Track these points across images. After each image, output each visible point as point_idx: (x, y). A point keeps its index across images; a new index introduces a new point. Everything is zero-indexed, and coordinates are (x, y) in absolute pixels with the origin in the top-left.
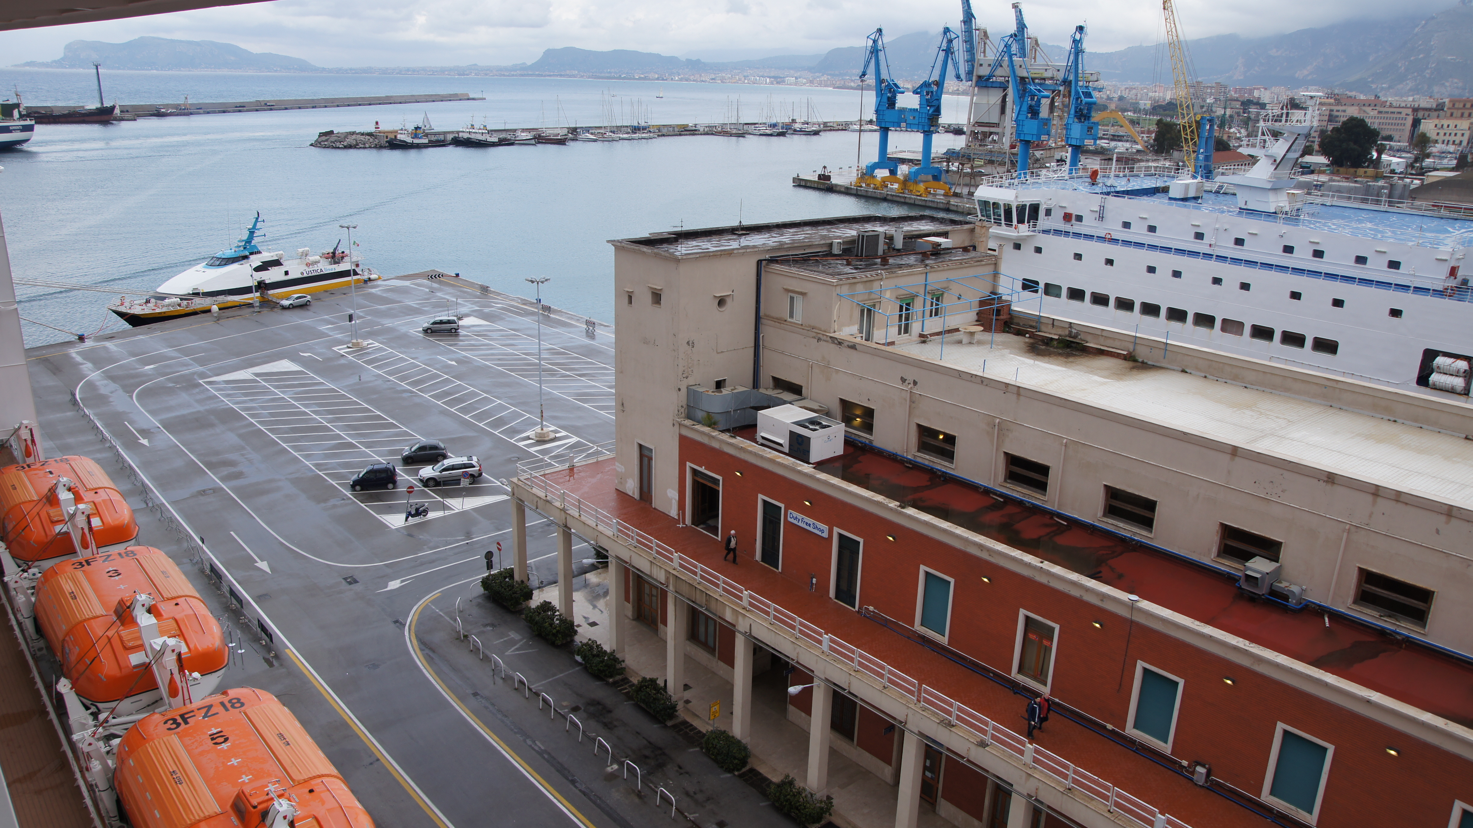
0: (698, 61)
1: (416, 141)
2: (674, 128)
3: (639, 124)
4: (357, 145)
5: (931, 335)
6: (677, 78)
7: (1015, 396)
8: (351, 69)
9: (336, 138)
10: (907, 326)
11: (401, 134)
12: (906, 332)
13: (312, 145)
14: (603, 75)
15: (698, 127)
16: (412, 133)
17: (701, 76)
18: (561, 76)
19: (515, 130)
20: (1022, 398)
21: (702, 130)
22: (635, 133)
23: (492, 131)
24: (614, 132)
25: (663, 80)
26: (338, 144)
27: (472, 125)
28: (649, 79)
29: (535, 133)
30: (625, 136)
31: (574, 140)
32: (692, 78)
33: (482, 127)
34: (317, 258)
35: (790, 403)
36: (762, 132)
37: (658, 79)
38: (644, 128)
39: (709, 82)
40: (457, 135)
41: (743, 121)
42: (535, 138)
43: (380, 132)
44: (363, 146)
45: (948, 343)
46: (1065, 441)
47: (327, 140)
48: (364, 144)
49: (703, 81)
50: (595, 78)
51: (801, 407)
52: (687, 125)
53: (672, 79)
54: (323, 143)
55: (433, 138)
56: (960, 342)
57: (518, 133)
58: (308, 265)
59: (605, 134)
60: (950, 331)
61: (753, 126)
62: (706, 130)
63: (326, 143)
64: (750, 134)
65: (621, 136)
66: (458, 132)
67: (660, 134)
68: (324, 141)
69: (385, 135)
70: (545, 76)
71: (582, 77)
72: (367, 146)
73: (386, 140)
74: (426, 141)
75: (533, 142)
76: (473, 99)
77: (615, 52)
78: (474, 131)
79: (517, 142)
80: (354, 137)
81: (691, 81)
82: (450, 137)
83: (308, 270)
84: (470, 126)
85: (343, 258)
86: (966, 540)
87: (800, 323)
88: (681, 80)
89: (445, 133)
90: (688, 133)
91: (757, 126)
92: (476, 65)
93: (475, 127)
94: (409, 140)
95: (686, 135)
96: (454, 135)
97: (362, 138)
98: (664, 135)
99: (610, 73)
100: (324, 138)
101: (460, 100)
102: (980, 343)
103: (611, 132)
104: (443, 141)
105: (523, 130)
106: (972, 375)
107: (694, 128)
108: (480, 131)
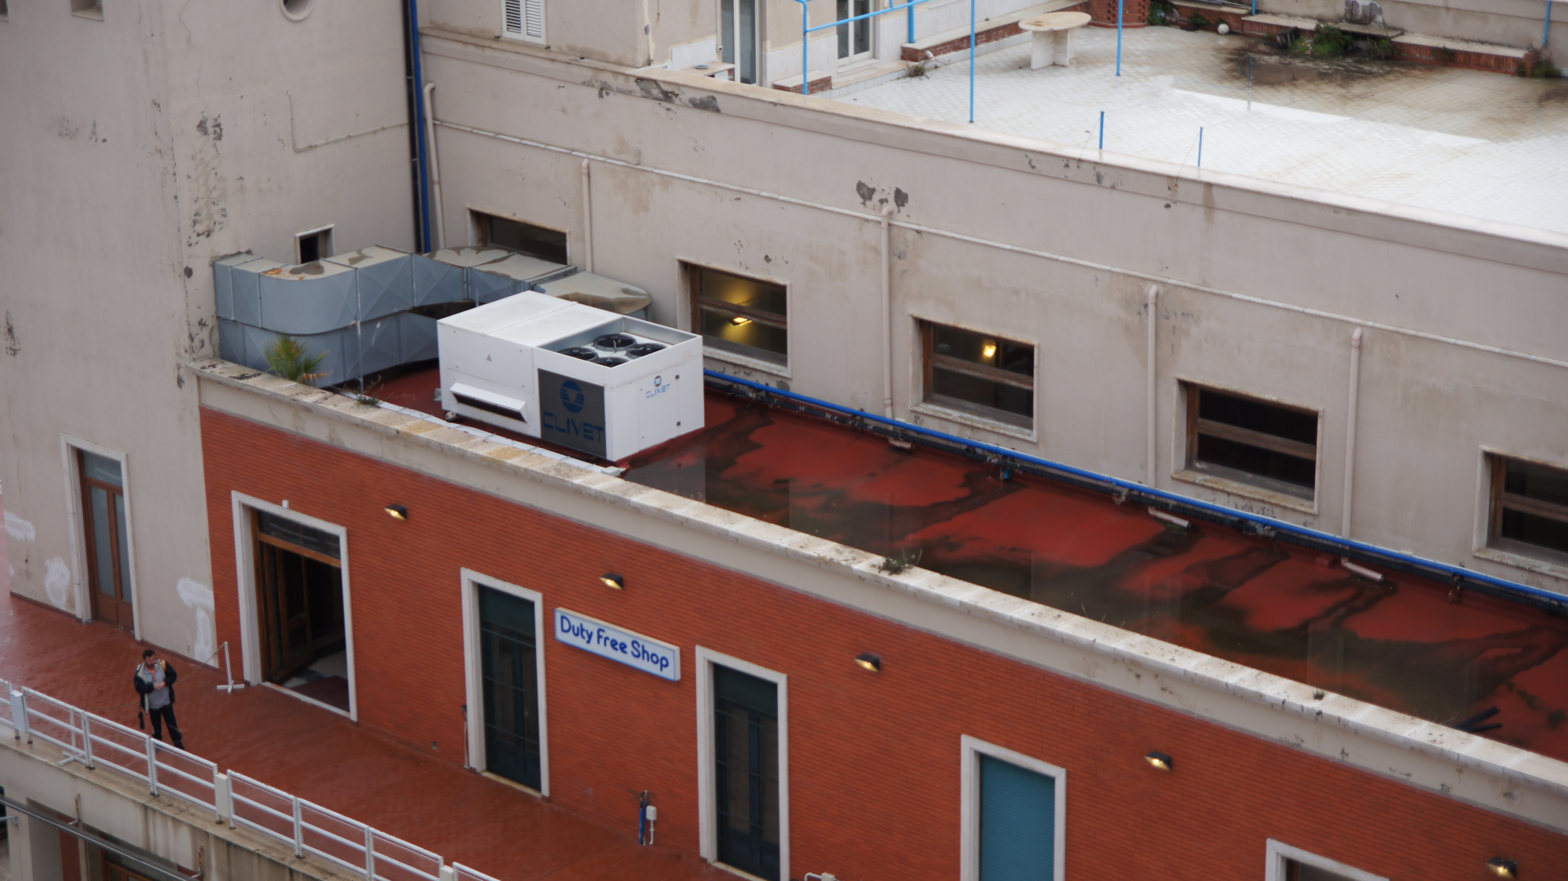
5: (938, 49)
7: (1199, 212)
10: (863, 29)
12: (862, 44)
20: (1220, 217)
35: (533, 287)
45: (988, 70)
46: (1356, 334)
51: (566, 298)
56: (1023, 65)
60: (990, 35)
86: (1090, 651)
87: (542, 41)
102: (1082, 61)
106: (1067, 161)
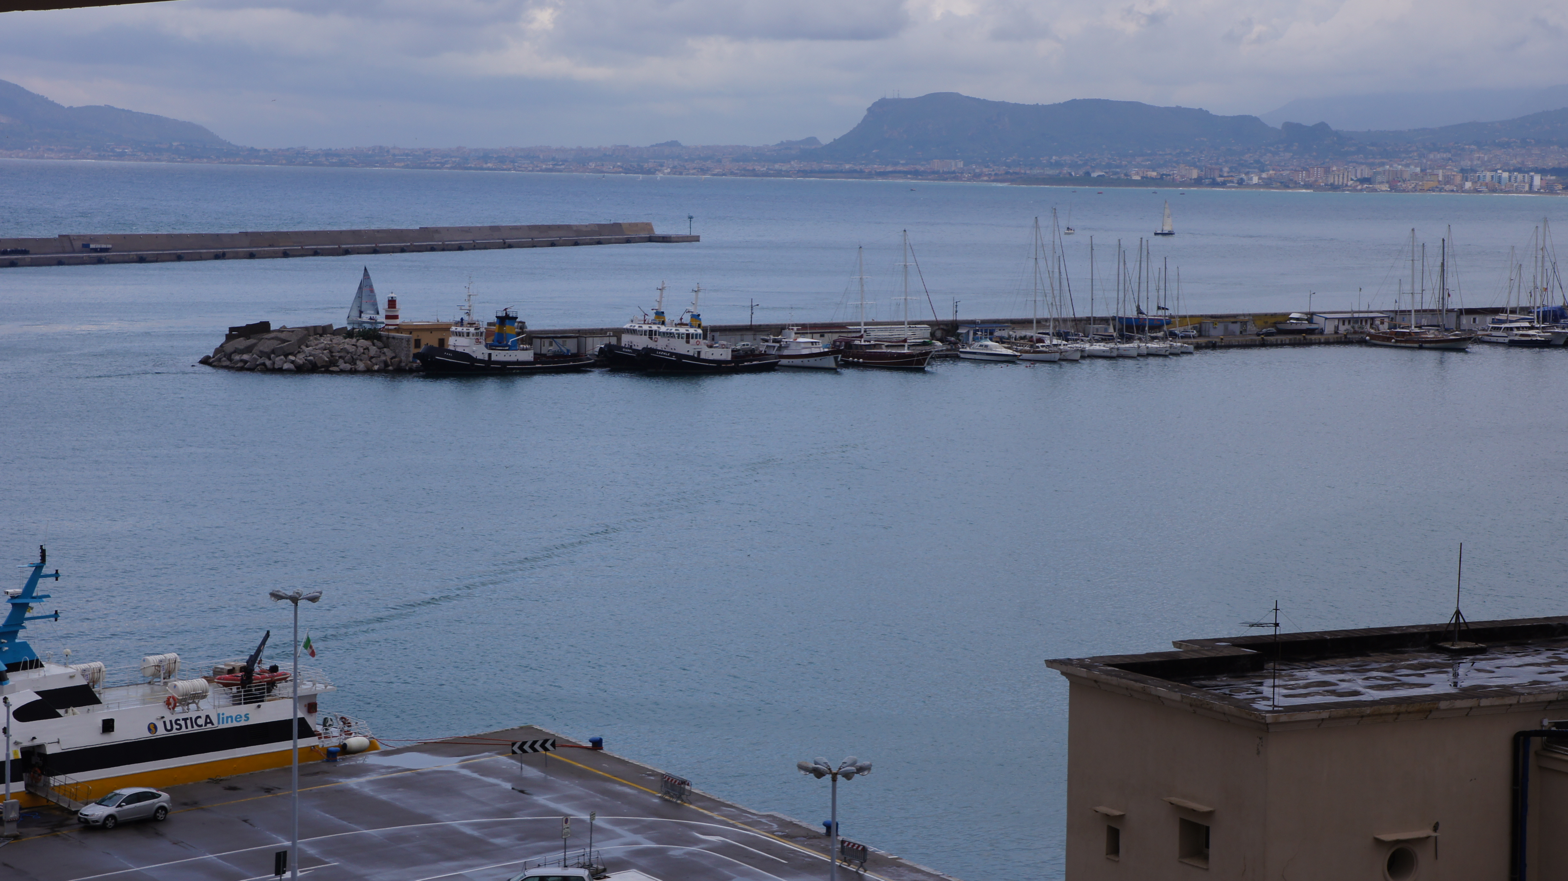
0: (1322, 129)
1: (499, 356)
2: (1244, 323)
3: (1139, 312)
4: (333, 362)
6: (1255, 180)
8: (328, 154)
9: (275, 344)
11: (459, 334)
13: (205, 361)
14: (1036, 171)
15: (1319, 321)
16: (489, 334)
17: (1327, 171)
18: (916, 174)
19: (780, 329)
21: (1329, 328)
22: (1130, 339)
23: (715, 329)
24: (1064, 336)
25: (1214, 184)
26: (279, 361)
27: (660, 314)
28: (1174, 183)
29: (835, 337)
30: (1099, 347)
31: (952, 357)
32: (1301, 177)
33: (687, 319)
34: (200, 683)
36: (1516, 335)
37: (1198, 182)
38: (1156, 325)
39: (1354, 189)
40: (614, 341)
41: (1455, 303)
42: (834, 351)
43: (399, 329)
44: (348, 367)
47: (248, 350)
48: (353, 361)
49: (1334, 187)
50: (1012, 181)
52: (1286, 316)
53: (1241, 182)
54: (237, 357)
55: (548, 348)
57: (790, 337)
58: (171, 703)
59: (1041, 340)
61: (1489, 319)
62: (1342, 329)
63: (245, 357)
64: (1480, 341)
65: (1087, 346)
66: (618, 333)
67: (1202, 341)
68: (242, 352)
69: (414, 336)
70: (870, 175)
71: (977, 176)
72: (361, 366)
73: (414, 351)
74: (526, 355)
75: (830, 362)
76: (665, 239)
77: (1073, 104)
78: (663, 329)
79: (784, 362)
80: (325, 341)
81: (1297, 185)
82: (595, 345)
83: (169, 717)
84: (652, 316)
85: (272, 684)
88: (1268, 184)
89: (580, 335)
90: (1286, 338)
91: (1502, 316)
92: (674, 144)
93: (667, 318)
94: (479, 351)
95: (1282, 345)
96: (606, 341)
97: (348, 344)
98: (1213, 346)
99: (1058, 164)
100: (241, 343)
101: (628, 241)
103: (1059, 335)
104: (576, 356)
105: (804, 329)
107: (1306, 325)
108: (682, 330)
